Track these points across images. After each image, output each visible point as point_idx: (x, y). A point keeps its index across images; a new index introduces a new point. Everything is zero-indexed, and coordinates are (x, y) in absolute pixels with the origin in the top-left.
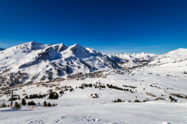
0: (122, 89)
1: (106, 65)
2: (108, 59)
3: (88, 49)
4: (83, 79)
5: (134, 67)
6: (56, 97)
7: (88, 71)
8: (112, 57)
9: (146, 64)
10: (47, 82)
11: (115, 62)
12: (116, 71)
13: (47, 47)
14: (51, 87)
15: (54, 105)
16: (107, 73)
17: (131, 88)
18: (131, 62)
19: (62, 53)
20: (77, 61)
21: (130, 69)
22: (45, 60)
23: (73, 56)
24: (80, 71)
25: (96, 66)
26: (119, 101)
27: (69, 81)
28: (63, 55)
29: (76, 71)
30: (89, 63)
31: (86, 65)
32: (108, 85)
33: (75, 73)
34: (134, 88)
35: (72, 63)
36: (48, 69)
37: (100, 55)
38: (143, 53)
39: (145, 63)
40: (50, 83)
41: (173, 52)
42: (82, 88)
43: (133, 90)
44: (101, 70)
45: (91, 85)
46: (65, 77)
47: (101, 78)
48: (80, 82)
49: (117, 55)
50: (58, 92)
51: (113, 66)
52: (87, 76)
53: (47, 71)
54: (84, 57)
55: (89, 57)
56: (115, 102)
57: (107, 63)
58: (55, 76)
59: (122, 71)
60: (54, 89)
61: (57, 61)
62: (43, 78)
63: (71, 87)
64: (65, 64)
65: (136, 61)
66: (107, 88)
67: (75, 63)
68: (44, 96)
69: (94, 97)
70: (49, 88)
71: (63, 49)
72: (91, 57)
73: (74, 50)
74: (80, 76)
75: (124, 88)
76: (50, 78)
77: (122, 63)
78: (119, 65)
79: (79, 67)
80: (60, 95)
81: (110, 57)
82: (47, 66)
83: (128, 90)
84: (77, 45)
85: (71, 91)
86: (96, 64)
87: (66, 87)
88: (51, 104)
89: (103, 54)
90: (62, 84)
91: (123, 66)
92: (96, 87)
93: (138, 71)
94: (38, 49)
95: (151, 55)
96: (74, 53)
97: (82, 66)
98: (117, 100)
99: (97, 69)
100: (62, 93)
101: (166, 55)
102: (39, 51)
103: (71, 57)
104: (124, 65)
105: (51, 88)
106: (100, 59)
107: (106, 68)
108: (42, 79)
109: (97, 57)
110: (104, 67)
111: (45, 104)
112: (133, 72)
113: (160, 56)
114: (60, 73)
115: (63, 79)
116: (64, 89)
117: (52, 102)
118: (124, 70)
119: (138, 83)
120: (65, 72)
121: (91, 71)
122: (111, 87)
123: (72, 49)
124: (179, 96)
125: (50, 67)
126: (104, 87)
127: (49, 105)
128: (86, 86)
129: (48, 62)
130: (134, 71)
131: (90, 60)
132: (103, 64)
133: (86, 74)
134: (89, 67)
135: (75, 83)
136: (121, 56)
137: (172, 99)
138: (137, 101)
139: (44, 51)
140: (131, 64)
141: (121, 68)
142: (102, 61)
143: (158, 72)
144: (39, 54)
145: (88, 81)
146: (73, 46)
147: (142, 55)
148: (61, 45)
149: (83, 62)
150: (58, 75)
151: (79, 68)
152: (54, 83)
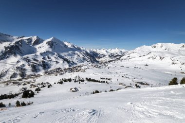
0: (99, 82)
1: (84, 59)
2: (87, 54)
3: (66, 43)
4: (62, 74)
5: (109, 61)
6: (32, 95)
7: (67, 66)
8: (91, 52)
9: (119, 59)
10: (20, 80)
11: (93, 57)
12: (94, 65)
13: (16, 39)
14: (24, 85)
15: (29, 104)
16: (86, 67)
17: (107, 80)
18: (107, 56)
19: (37, 47)
20: (55, 56)
21: (107, 63)
22: (15, 55)
23: (50, 50)
24: (58, 66)
25: (75, 61)
26: (97, 92)
27: (46, 77)
28: (38, 50)
29: (54, 66)
30: (68, 58)
31: (65, 60)
32: (87, 79)
33: (52, 68)
34: (109, 79)
35: (49, 58)
36: (19, 65)
37: (79, 49)
38: (117, 49)
39: (119, 57)
40: (23, 80)
41: (139, 48)
42: (61, 83)
44: (80, 64)
45: (70, 80)
46: (42, 72)
47: (80, 72)
48: (59, 78)
49: (95, 50)
50: (33, 89)
51: (91, 60)
52: (66, 72)
53: (18, 68)
54: (62, 52)
55: (67, 52)
56: (93, 93)
57: (86, 58)
58: (29, 72)
59: (99, 65)
60: (28, 87)
61: (31, 56)
62: (14, 75)
63: (48, 83)
64: (40, 59)
65: (111, 56)
66: (86, 81)
67: (53, 58)
68: (16, 95)
69: (73, 91)
70: (21, 87)
71: (38, 42)
72: (70, 52)
73: (51, 44)
74: (58, 71)
75: (101, 80)
76: (23, 75)
77: (100, 58)
78: (97, 59)
79: (57, 62)
80: (36, 92)
81: (88, 51)
82: (18, 62)
83: (104, 82)
84: (54, 39)
85: (49, 87)
86: (75, 59)
87: (42, 83)
88: (26, 102)
89: (82, 49)
90: (38, 81)
91: (100, 60)
92: (75, 82)
93: (113, 65)
94: (5, 41)
95: (123, 51)
96: (51, 47)
97: (61, 61)
98: (95, 92)
99: (76, 64)
100: (38, 90)
101: (134, 51)
102: (7, 44)
103: (48, 52)
104: (101, 59)
105: (25, 86)
106: (79, 54)
107: (85, 63)
109: (76, 52)
110: (82, 62)
111: (18, 104)
112: (109, 66)
113: (130, 52)
114: (35, 69)
115: (40, 76)
116: (40, 86)
117: (27, 100)
118: (101, 64)
119: (113, 75)
120: (41, 68)
121: (69, 66)
122: (89, 80)
123: (49, 43)
124: (142, 83)
125: (22, 62)
126: (83, 81)
127: (24, 104)
128: (65, 81)
129: (19, 57)
131: (69, 55)
132: (81, 59)
133: (65, 69)
134: (68, 62)
135: (53, 79)
136: (98, 51)
137: (137, 86)
138: (112, 91)
139: (13, 44)
140: (107, 59)
141: (99, 62)
142: (81, 56)
143: (128, 65)
144: (6, 48)
145: (67, 76)
146: (50, 40)
147: (116, 51)
148: (34, 38)
149: (61, 57)
150: (33, 71)
152: (28, 80)
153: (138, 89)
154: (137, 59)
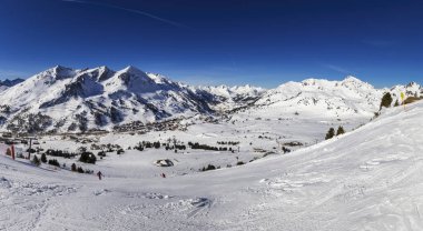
0: (216, 149)
1: (186, 106)
2: (191, 95)
3: (152, 76)
4: (142, 133)
5: (235, 110)
6: (93, 160)
7: (152, 119)
8: (198, 92)
9: (252, 104)
10: (78, 134)
11: (202, 101)
12: (205, 117)
13: (79, 73)
14: (84, 143)
15: (88, 172)
16: (189, 121)
17: (231, 146)
18: (230, 100)
19: (104, 83)
20: (131, 99)
21: (229, 112)
22: (76, 97)
23: (125, 89)
24: (136, 118)
25: (168, 109)
26: (211, 168)
27: (116, 136)
28: (106, 89)
29: (129, 118)
30: (155, 103)
31: (149, 107)
32: (190, 144)
33: (126, 121)
34: (235, 144)
35: (122, 102)
36: (81, 111)
37: (175, 87)
38: (247, 86)
39: (251, 101)
40: (83, 136)
41: (283, 86)
42: (140, 149)
43: (234, 147)
44: (178, 115)
45: (157, 145)
46: (109, 127)
47: (176, 131)
48: (137, 139)
49: (205, 88)
50: (96, 152)
51: (199, 108)
52: (150, 129)
53: (78, 116)
54: (145, 92)
55: (153, 91)
56: (204, 170)
57: (189, 103)
58: (91, 125)
59: (215, 118)
60: (88, 147)
61: (95, 99)
62: (72, 127)
63: (118, 147)
64: (108, 103)
65: (238, 99)
66: (189, 149)
67: (128, 103)
68: (73, 155)
69: (163, 166)
70: (80, 145)
71: (106, 76)
72: (159, 92)
73: (126, 78)
74: (136, 127)
75: (219, 146)
76: (83, 128)
77: (216, 103)
78: (211, 106)
79: (135, 111)
80: (98, 158)
81: (194, 91)
82: (79, 107)
83: (225, 149)
84: (132, 68)
85: (119, 153)
86: (167, 106)
87: (109, 145)
88: (84, 168)
89: (181, 86)
90: (104, 140)
91: (216, 108)
92: (167, 148)
93: (242, 116)
94: (66, 78)
95: (259, 89)
96: (126, 83)
97: (141, 109)
98: (206, 167)
99: (170, 115)
100: (102, 154)
101: (277, 90)
102: (67, 81)
103: (120, 92)
104: (219, 105)
105: (84, 146)
106: (175, 96)
107: (187, 113)
108: (70, 129)
109: (170, 92)
110: (182, 111)
111: (74, 168)
112: (233, 119)
113: (270, 92)
114: (100, 120)
115: (106, 132)
116: (106, 149)
117: (86, 167)
118: (218, 115)
119: (242, 136)
120: (108, 119)
121: (157, 118)
122: (196, 146)
123: (122, 77)
124: (292, 144)
125: (84, 108)
126: (183, 147)
127: (80, 171)
128: (149, 145)
129: (80, 100)
130: (235, 117)
131: (157, 97)
132: (180, 105)
133: (149, 124)
134: (155, 111)
135: (127, 140)
136: (213, 91)
137: (285, 150)
138: (241, 163)
139: (74, 80)
140: (230, 105)
141: (214, 111)
142: (180, 99)
143: (267, 116)
144: (67, 86)
145: (152, 137)
146: (124, 71)
147: (246, 90)
148: (102, 70)
149: (142, 101)
150: (96, 123)
151: (134, 113)
152: (89, 137)
153: (287, 154)
154: (282, 103)
